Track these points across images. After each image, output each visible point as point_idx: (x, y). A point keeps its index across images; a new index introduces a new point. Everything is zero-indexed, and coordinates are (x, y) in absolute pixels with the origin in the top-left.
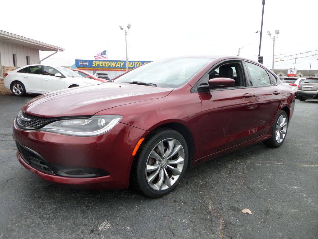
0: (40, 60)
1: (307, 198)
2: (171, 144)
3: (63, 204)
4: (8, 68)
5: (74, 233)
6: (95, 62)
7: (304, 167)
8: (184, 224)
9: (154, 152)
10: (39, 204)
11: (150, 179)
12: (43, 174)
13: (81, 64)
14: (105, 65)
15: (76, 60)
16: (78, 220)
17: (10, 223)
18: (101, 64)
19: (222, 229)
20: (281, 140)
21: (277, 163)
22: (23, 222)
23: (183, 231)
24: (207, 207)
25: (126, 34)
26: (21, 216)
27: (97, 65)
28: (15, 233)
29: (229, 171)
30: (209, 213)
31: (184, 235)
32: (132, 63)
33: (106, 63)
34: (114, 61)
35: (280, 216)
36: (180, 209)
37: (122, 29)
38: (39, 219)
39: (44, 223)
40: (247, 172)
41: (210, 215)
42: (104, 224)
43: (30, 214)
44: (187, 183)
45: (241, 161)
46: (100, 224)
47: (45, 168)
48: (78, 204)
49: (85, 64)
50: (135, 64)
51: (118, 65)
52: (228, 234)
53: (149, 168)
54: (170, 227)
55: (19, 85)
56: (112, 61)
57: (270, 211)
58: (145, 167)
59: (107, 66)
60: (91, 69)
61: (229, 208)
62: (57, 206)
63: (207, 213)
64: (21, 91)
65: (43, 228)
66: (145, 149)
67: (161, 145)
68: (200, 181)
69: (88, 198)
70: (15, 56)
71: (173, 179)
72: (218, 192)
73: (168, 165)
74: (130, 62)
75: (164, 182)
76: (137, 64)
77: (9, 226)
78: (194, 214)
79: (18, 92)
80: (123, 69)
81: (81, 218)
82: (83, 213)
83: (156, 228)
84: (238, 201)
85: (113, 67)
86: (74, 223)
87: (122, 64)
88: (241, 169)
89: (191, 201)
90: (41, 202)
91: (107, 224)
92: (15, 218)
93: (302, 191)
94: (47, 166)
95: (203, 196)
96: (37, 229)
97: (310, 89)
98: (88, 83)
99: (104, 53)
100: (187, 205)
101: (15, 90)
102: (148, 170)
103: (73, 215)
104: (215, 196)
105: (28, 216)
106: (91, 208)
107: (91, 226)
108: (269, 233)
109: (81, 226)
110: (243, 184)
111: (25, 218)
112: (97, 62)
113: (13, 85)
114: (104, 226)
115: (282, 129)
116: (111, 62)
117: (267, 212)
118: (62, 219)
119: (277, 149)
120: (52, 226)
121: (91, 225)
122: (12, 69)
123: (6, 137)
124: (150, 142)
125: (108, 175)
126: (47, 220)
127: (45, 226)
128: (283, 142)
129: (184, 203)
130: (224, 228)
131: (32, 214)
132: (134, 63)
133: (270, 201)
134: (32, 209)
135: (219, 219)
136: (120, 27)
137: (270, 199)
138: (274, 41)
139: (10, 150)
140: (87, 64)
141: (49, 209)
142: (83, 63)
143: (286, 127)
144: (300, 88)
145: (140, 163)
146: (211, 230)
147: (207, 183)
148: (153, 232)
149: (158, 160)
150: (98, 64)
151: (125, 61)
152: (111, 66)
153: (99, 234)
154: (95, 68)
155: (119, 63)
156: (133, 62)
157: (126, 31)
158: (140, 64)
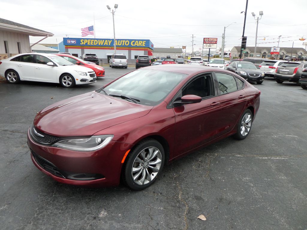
1: (253, 187)
2: (151, 150)
3: (71, 198)
4: (1, 56)
5: (82, 219)
6: (83, 40)
7: (259, 159)
8: (159, 211)
9: (138, 158)
10: (53, 198)
11: (135, 178)
12: (56, 177)
13: (69, 42)
14: (92, 43)
15: (64, 38)
16: (83, 210)
17: (36, 214)
18: (89, 42)
19: (186, 214)
20: (246, 133)
21: (239, 156)
22: (45, 213)
23: (158, 216)
24: (178, 197)
25: (113, 14)
26: (42, 208)
27: (84, 44)
28: (41, 221)
29: (199, 164)
30: (178, 202)
31: (159, 219)
32: (120, 42)
33: (94, 41)
34: (102, 39)
35: (230, 203)
36: (157, 199)
37: (109, 8)
38: (56, 210)
39: (60, 213)
40: (213, 165)
41: (179, 203)
42: (102, 212)
43: (49, 206)
44: (164, 176)
45: (210, 154)
46: (100, 212)
47: (57, 173)
48: (82, 197)
49: (73, 42)
50: (122, 42)
51: (106, 43)
52: (190, 218)
53: (134, 169)
54: (149, 213)
55: (13, 73)
56: (100, 39)
57: (223, 199)
58: (131, 169)
59: (95, 44)
60: (79, 47)
61: (194, 197)
62: (67, 199)
63: (177, 201)
64: (15, 78)
65: (60, 217)
66: (131, 157)
67: (143, 153)
68: (175, 174)
69: (89, 192)
70: (6, 42)
71: (153, 175)
72: (187, 184)
73: (149, 166)
74: (118, 40)
75: (146, 178)
77: (36, 216)
78: (168, 202)
79: (12, 80)
80: (111, 47)
81: (86, 208)
82: (86, 204)
83: (139, 214)
84: (201, 191)
85: (101, 46)
86: (81, 212)
87: (110, 43)
88: (208, 162)
89: (167, 192)
90: (55, 196)
91: (105, 212)
92: (38, 209)
93: (251, 182)
94: (59, 171)
95: (175, 188)
96: (56, 218)
97: (287, 73)
98: (79, 72)
99: (91, 29)
100: (163, 195)
101: (10, 77)
102: (134, 172)
103: (80, 206)
104: (185, 187)
105: (47, 208)
106: (92, 200)
107: (93, 215)
108: (219, 216)
109: (87, 215)
110: (207, 176)
111: (45, 209)
112: (85, 40)
113: (8, 73)
114: (103, 214)
115: (247, 124)
116: (99, 41)
117: (221, 200)
118: (72, 210)
119: (242, 142)
120: (66, 215)
121: (93, 213)
122: (4, 56)
123: (14, 134)
124: (135, 151)
125: (104, 178)
126: (61, 210)
127: (61, 215)
128: (247, 135)
129: (161, 193)
130: (188, 213)
131: (50, 206)
133: (225, 191)
134: (49, 202)
135: (185, 206)
136: (108, 6)
137: (225, 188)
138: (258, 22)
139: (21, 148)
140: (75, 42)
141: (61, 201)
142: (71, 41)
143: (251, 122)
144: (278, 71)
145: (127, 167)
146: (178, 215)
147: (180, 175)
148: (137, 217)
149: (141, 163)
150: (86, 42)
151: (113, 40)
152: (99, 44)
153: (99, 220)
154: (83, 46)
155: (106, 41)
156: (120, 40)
157: (113, 10)
158: (127, 42)
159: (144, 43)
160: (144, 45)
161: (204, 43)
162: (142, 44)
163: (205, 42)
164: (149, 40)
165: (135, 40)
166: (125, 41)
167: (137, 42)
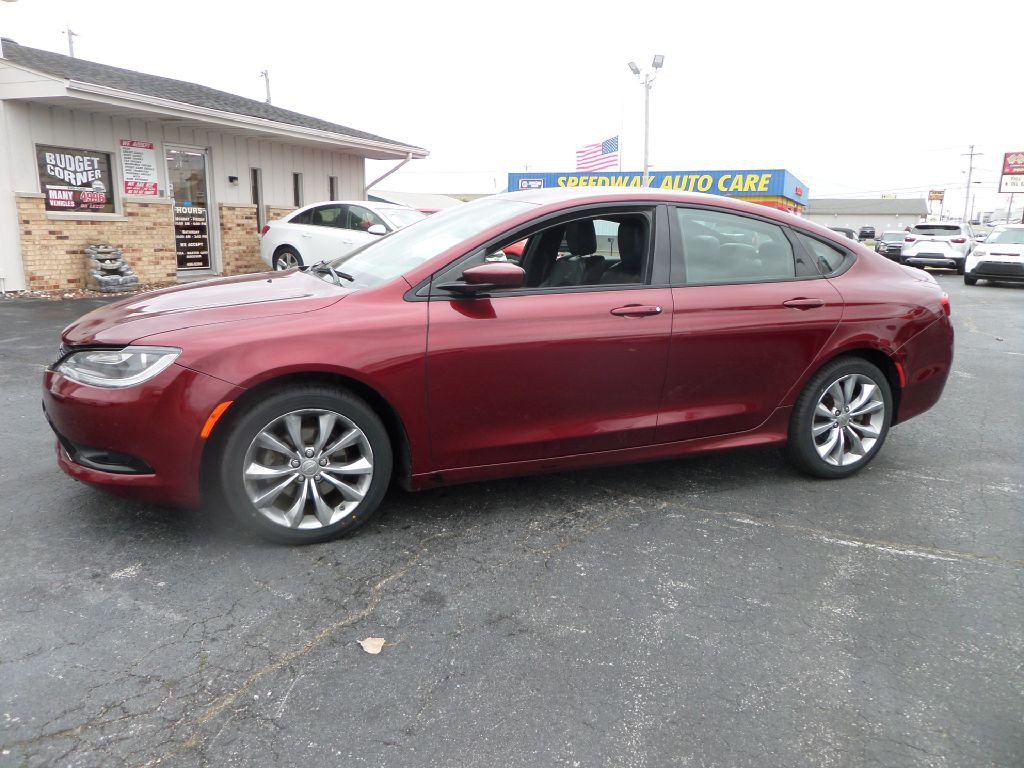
0: (367, 183)
2: (324, 422)
4: (279, 212)
6: (565, 179)
7: (814, 543)
8: (276, 601)
9: (266, 435)
11: (260, 497)
13: (525, 185)
15: (510, 174)
18: (582, 183)
23: (256, 611)
24: (374, 582)
25: (648, 87)
30: (360, 593)
32: (681, 179)
33: (597, 181)
34: (622, 174)
35: (518, 632)
36: (309, 574)
37: (636, 71)
42: (129, 569)
49: (535, 185)
50: (689, 180)
53: (257, 470)
55: (290, 257)
56: (616, 175)
61: (420, 594)
63: (357, 592)
70: (299, 177)
71: (343, 508)
72: (450, 559)
73: (322, 474)
75: (310, 512)
76: (697, 180)
89: (358, 564)
91: (135, 570)
93: (682, 597)
95: (399, 560)
100: (337, 570)
102: (252, 475)
104: (429, 565)
112: (572, 179)
113: (278, 258)
114: (127, 572)
116: (613, 178)
125: (150, 474)
128: (862, 463)
132: (685, 178)
136: (631, 65)
140: (540, 186)
142: (530, 183)
147: (458, 535)
149: (293, 458)
150: (574, 185)
155: (637, 178)
156: (682, 174)
157: (647, 76)
158: (706, 181)
159: (764, 181)
160: (766, 189)
161: (1004, 174)
162: (757, 185)
163: (1007, 170)
164: (783, 171)
165: (734, 173)
166: (698, 177)
167: (739, 177)
